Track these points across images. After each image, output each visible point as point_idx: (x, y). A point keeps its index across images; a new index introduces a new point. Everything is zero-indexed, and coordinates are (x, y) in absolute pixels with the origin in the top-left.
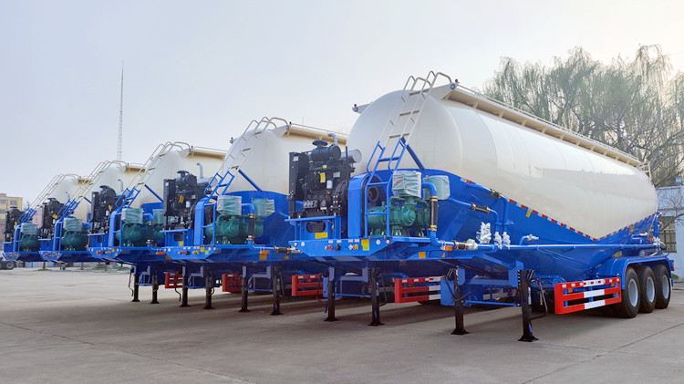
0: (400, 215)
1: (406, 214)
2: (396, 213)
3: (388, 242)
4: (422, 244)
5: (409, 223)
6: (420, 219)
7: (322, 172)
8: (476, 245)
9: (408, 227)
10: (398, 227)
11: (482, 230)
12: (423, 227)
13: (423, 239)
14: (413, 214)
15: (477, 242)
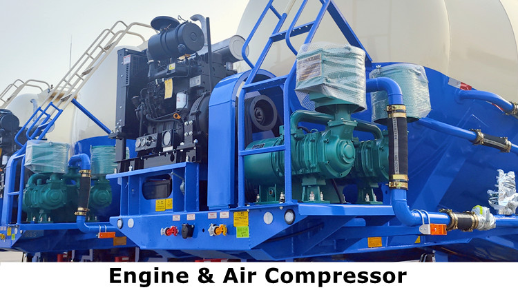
0: (317, 151)
1: (332, 148)
2: (307, 147)
3: (289, 217)
4: (374, 221)
5: (340, 170)
6: (366, 162)
7: (167, 77)
8: (493, 219)
9: (340, 181)
10: (314, 181)
11: (501, 187)
12: (374, 180)
13: (375, 208)
14: (348, 148)
15: (494, 212)
